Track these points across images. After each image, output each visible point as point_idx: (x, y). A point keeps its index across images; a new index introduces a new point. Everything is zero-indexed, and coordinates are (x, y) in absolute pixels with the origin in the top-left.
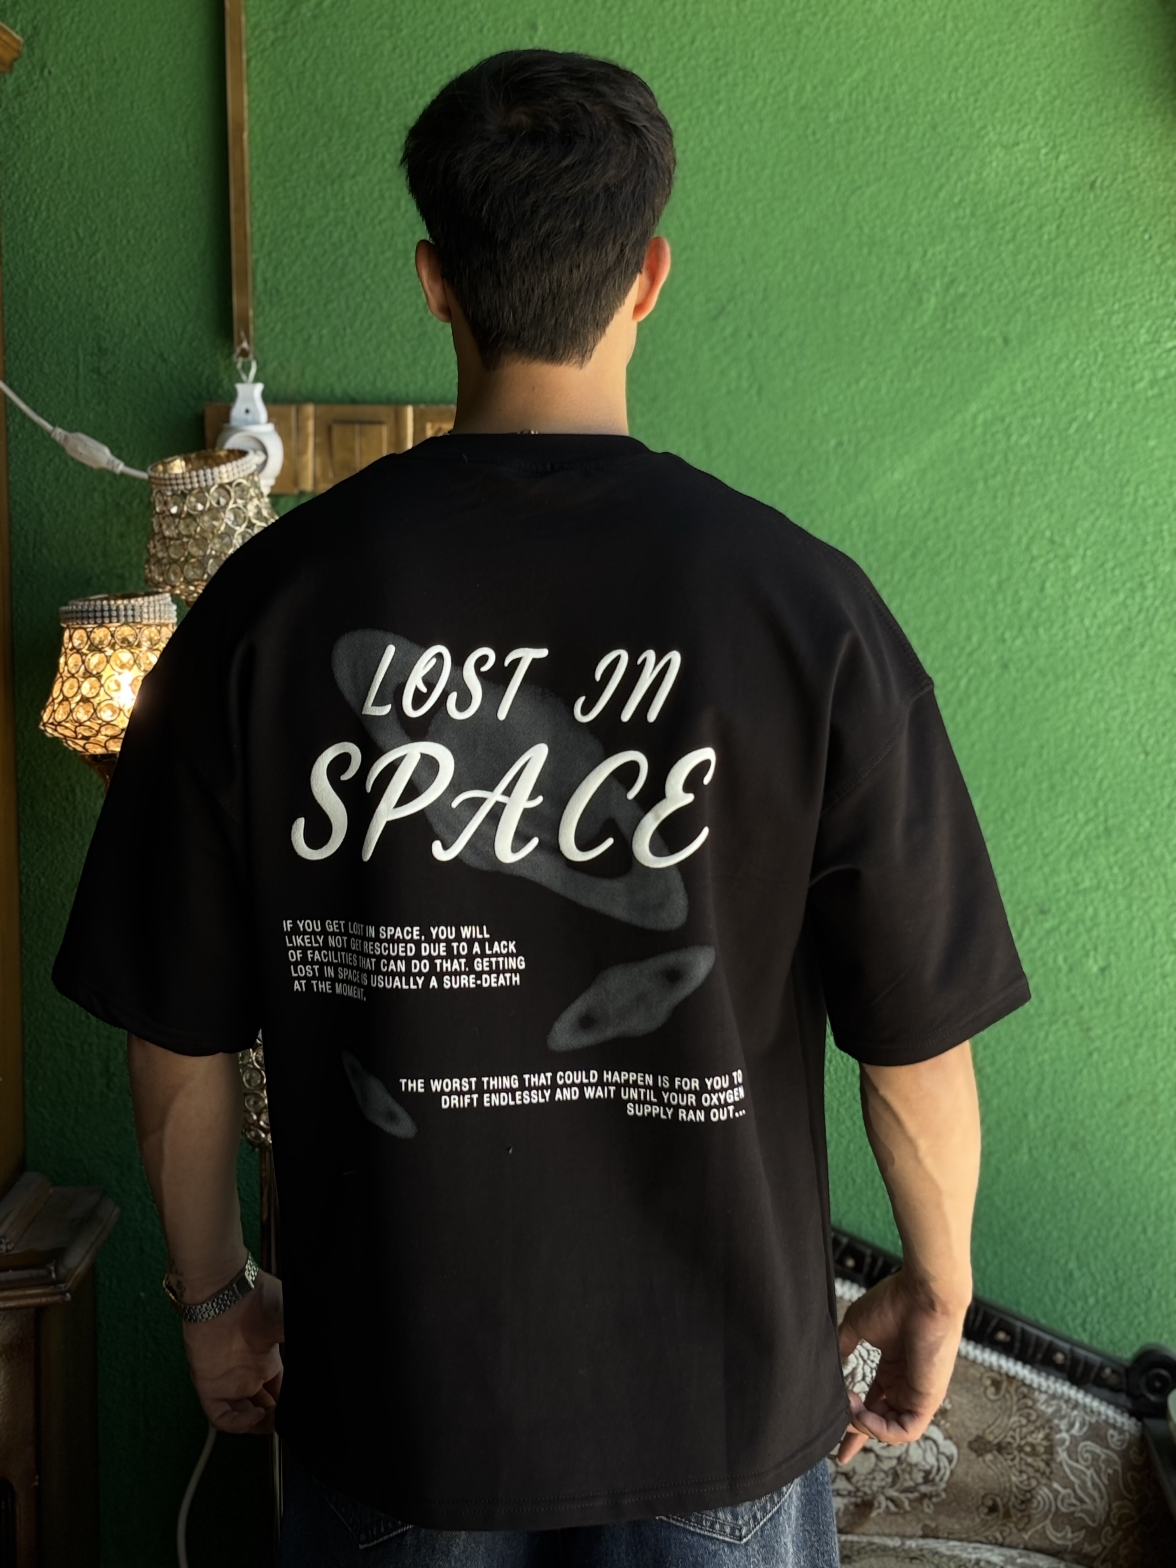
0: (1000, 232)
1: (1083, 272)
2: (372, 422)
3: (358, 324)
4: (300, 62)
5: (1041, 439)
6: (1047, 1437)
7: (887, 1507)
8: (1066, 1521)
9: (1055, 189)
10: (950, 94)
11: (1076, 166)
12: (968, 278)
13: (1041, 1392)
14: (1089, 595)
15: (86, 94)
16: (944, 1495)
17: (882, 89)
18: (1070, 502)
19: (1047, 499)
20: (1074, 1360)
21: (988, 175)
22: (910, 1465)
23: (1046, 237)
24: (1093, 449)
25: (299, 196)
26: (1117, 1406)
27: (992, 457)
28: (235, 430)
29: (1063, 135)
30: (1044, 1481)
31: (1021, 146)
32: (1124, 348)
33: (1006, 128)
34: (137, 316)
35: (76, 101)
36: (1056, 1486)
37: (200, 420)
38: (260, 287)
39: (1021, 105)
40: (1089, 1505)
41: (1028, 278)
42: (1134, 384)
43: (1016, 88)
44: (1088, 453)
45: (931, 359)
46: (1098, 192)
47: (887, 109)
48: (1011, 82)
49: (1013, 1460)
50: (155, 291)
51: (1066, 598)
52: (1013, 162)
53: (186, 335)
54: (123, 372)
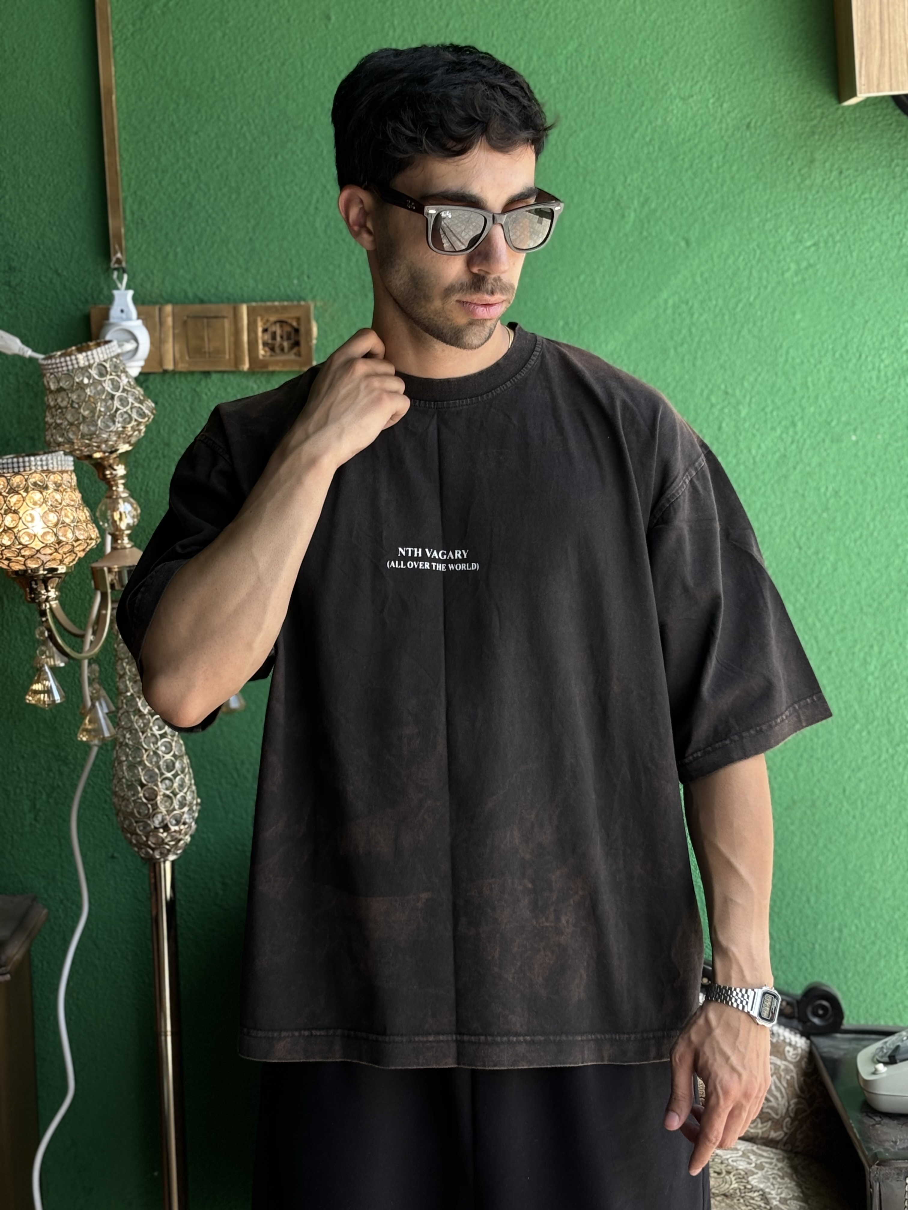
1: (742, 191)
2: (216, 317)
3: (203, 243)
4: (153, 48)
5: (716, 316)
9: (721, 129)
10: (640, 60)
11: (736, 111)
12: (658, 198)
14: (755, 432)
17: (589, 57)
18: (738, 363)
19: (722, 361)
21: (671, 120)
24: (755, 323)
25: (156, 148)
26: (792, 1029)
27: (680, 331)
28: (114, 325)
29: (724, 89)
31: (695, 97)
32: (775, 247)
33: (683, 84)
34: (37, 242)
37: (87, 318)
38: (129, 217)
39: (694, 67)
40: (773, 1103)
41: (703, 195)
42: (783, 274)
44: (751, 325)
45: (632, 259)
46: (753, 130)
47: (594, 72)
48: (685, 50)
50: (50, 222)
51: (738, 434)
52: (689, 109)
53: (75, 256)
54: (28, 284)
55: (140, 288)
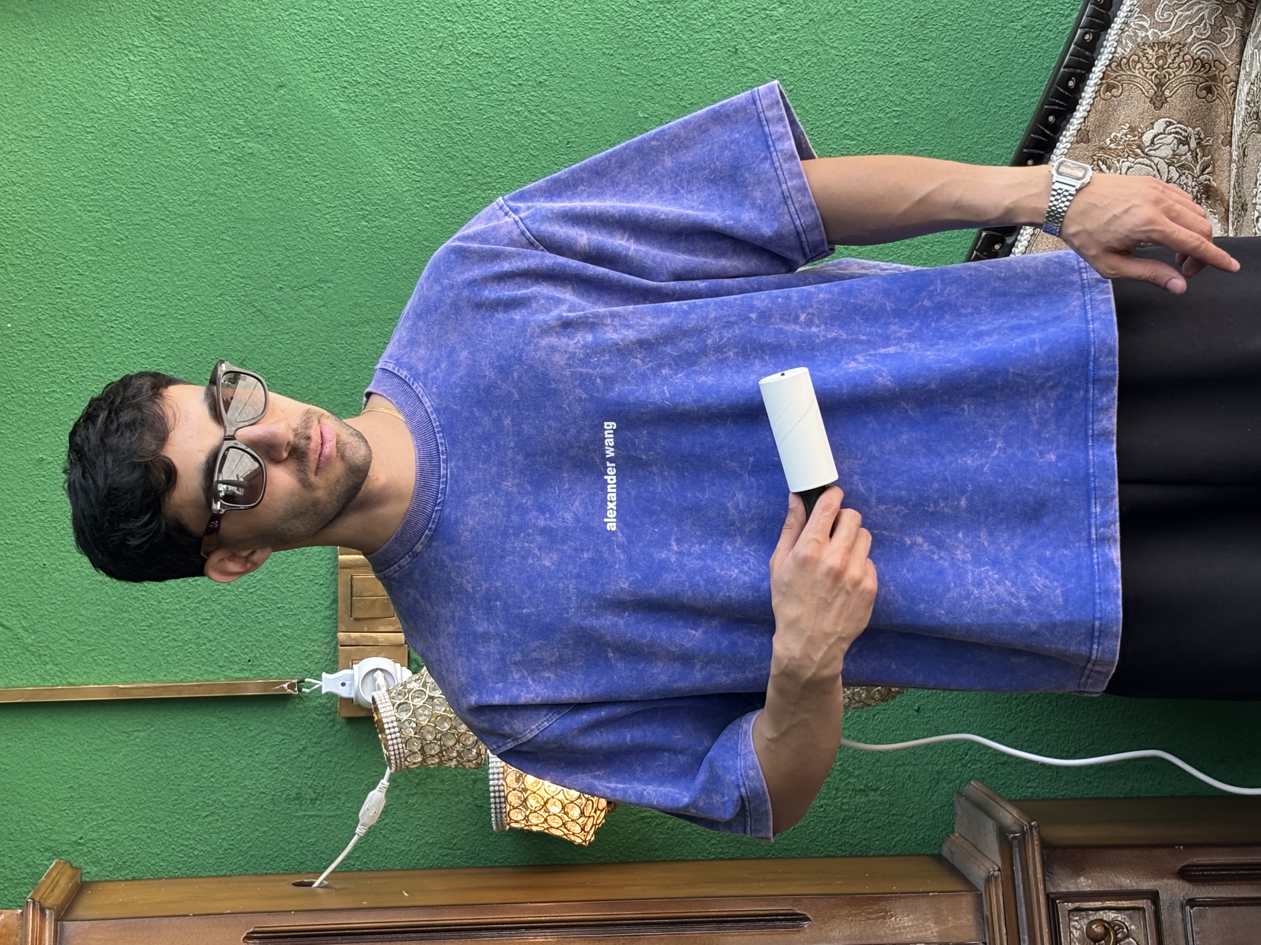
0: (196, 90)
1: (227, 26)
2: (352, 587)
3: (274, 598)
5: (359, 57)
6: (1152, 47)
7: (1208, 174)
8: (1218, 32)
10: (88, 133)
11: (143, 31)
12: (232, 117)
13: (1115, 52)
15: (97, 810)
16: (1199, 129)
17: (84, 187)
20: (1090, 25)
22: (1174, 155)
23: (199, 55)
25: (174, 643)
28: (357, 693)
29: (119, 43)
30: (1186, 49)
33: (114, 88)
34: (271, 769)
35: (103, 818)
36: (1189, 40)
37: (350, 720)
38: (247, 675)
40: (1206, 13)
43: (82, 80)
49: (1170, 74)
50: (250, 756)
53: (285, 731)
54: (314, 780)
55: (319, 665)
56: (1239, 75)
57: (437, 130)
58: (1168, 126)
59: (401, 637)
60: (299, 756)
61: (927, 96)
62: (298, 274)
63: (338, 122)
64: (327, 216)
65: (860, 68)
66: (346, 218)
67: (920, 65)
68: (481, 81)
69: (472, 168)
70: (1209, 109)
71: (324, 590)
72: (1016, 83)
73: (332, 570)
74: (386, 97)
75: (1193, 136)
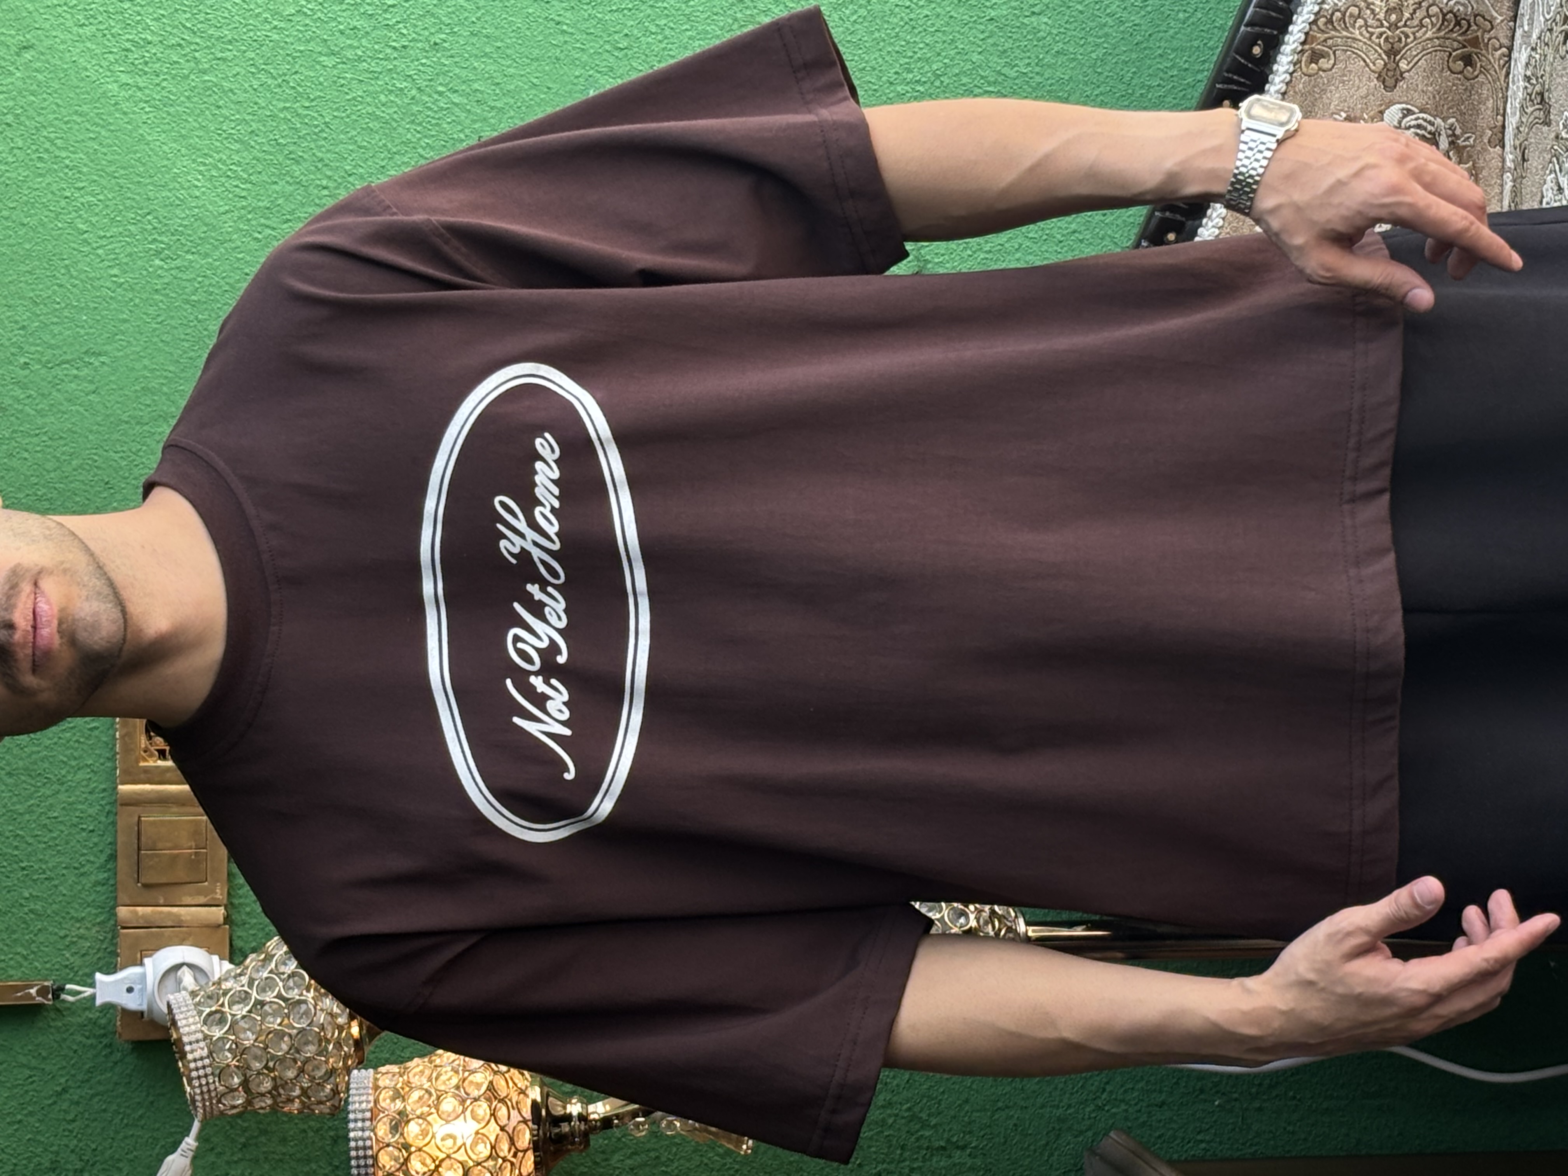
2: (139, 835)
16: (1452, 120)
28: (149, 1004)
34: (11, 1123)
37: (137, 1045)
49: (1407, 36)
53: (34, 1063)
54: (80, 1140)
55: (87, 958)
56: (1513, 37)
57: (273, 117)
58: (1405, 116)
59: (219, 913)
60: (55, 1103)
61: (1038, 69)
62: (53, 342)
63: (116, 104)
64: (100, 252)
65: (933, 25)
66: (130, 255)
67: (1026, 21)
68: (343, 41)
69: (329, 178)
70: (1469, 91)
71: (96, 840)
72: (1174, 50)
73: (108, 808)
74: (192, 64)
75: (1443, 132)
